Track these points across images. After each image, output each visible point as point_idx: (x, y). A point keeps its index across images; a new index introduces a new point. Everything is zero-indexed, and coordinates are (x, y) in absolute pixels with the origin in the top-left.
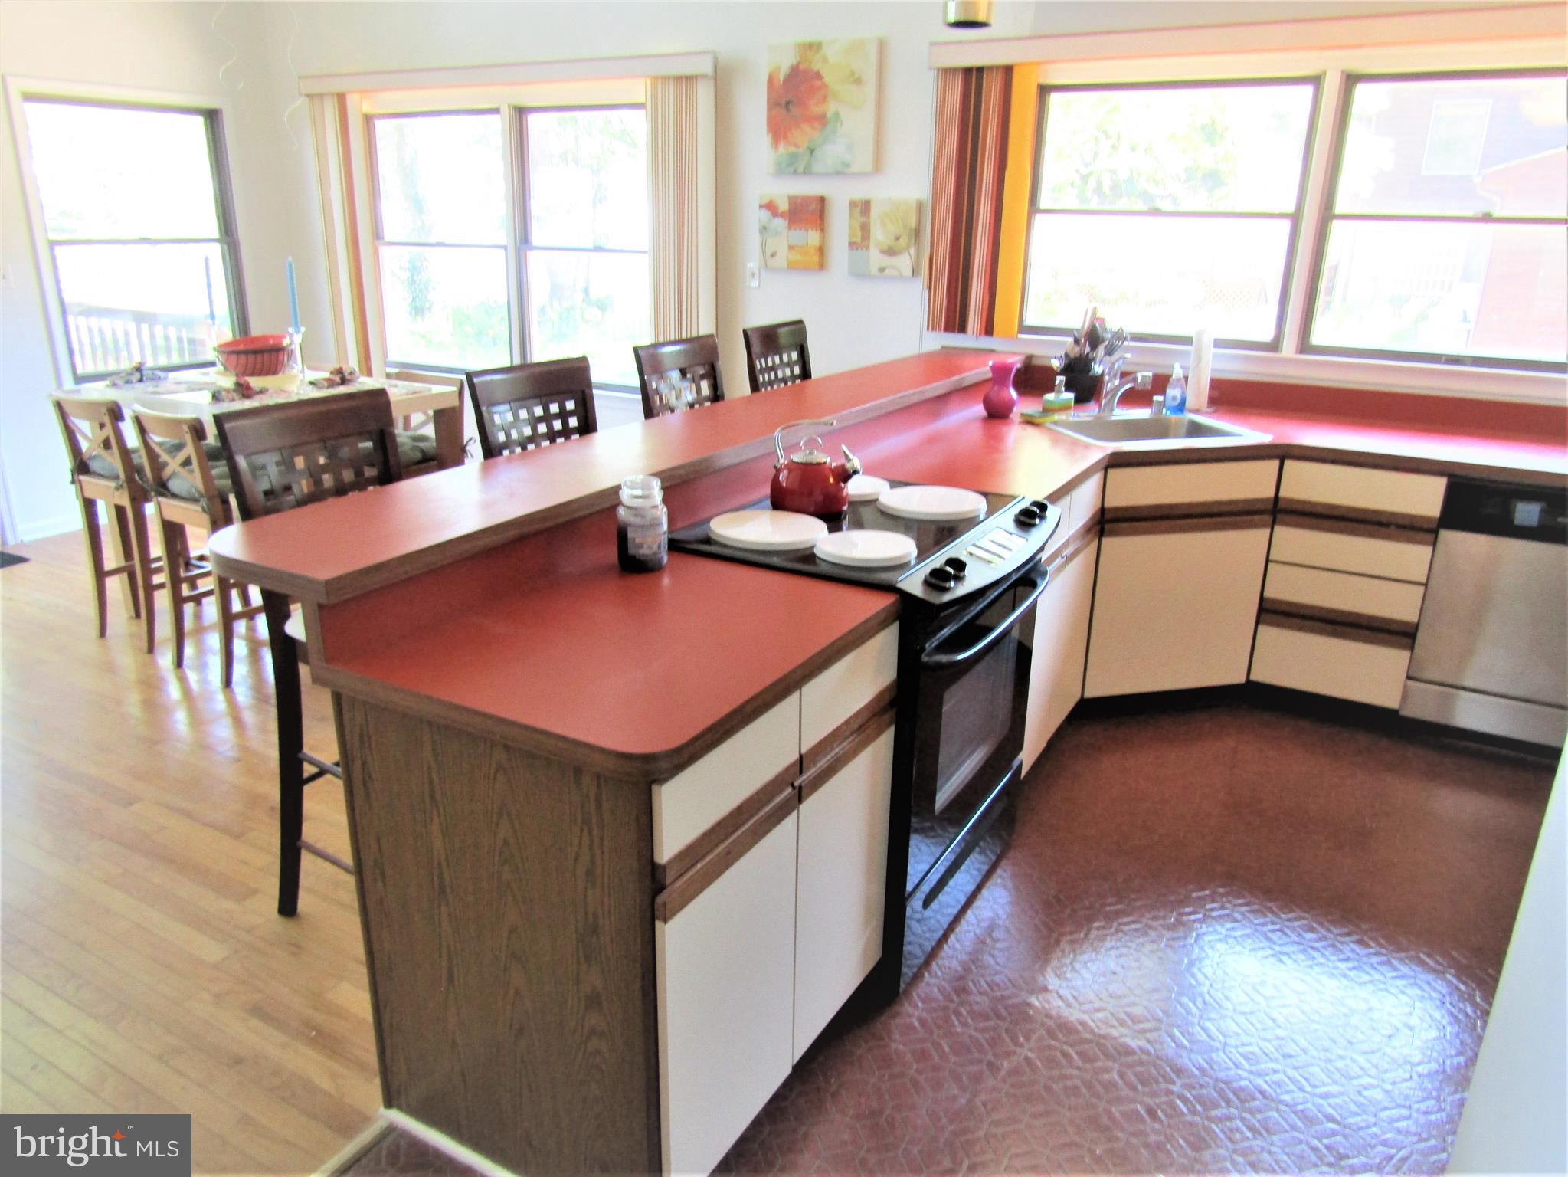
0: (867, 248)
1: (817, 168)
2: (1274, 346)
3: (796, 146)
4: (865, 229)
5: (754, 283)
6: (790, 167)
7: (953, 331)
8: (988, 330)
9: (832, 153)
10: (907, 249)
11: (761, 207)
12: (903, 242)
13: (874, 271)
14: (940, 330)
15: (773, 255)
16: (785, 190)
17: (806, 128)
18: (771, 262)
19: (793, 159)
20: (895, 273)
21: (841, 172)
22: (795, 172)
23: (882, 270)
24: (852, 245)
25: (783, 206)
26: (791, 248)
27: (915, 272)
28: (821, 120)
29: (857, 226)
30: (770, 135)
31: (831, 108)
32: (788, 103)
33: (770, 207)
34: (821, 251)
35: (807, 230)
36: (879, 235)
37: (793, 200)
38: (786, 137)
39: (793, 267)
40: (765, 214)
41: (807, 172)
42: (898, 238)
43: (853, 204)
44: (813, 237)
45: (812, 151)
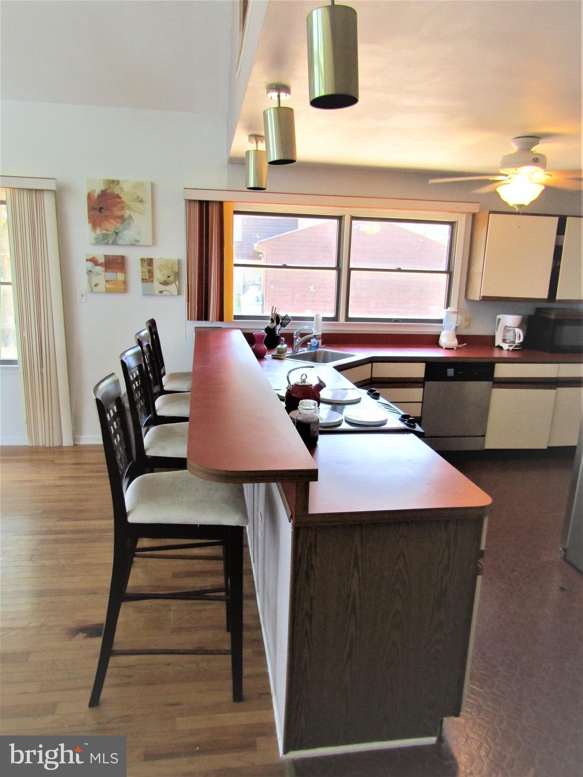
0: (152, 281)
1: (120, 242)
2: (336, 318)
3: (107, 230)
4: (151, 272)
5: (84, 299)
6: (103, 240)
7: (202, 320)
8: (221, 319)
9: (128, 235)
10: (174, 282)
11: (87, 260)
12: (172, 278)
13: (157, 292)
14: (195, 320)
15: (96, 285)
16: (102, 252)
17: (112, 221)
18: (95, 289)
19: (105, 237)
20: (169, 293)
21: (134, 244)
22: (107, 244)
23: (161, 292)
24: (144, 280)
25: (101, 260)
26: (107, 281)
27: (179, 293)
28: (122, 219)
29: (146, 270)
30: (90, 225)
31: (127, 213)
32: (101, 209)
33: (93, 261)
34: (125, 283)
35: (116, 272)
36: (158, 275)
37: (107, 257)
38: (100, 226)
39: (108, 291)
40: (90, 264)
41: (114, 243)
42: (169, 277)
43: (142, 260)
44: (120, 276)
45: (117, 233)
